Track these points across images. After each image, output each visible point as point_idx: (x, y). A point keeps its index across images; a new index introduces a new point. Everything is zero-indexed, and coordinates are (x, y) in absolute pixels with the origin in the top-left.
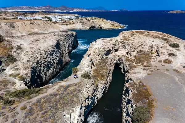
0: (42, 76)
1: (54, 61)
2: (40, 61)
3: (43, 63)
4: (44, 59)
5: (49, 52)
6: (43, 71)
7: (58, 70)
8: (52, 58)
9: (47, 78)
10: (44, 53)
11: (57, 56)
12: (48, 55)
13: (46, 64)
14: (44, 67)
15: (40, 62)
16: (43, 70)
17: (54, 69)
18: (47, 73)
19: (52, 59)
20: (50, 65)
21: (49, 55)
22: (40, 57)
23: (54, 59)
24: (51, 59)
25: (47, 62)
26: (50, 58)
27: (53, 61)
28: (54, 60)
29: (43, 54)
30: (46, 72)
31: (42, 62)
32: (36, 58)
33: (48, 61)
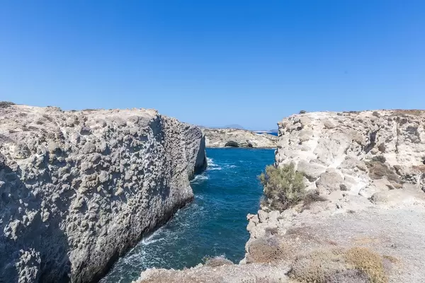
0: (72, 236)
1: (139, 179)
2: (71, 157)
3: (89, 171)
4: (97, 154)
5: (125, 137)
6: (83, 208)
7: (151, 219)
8: (134, 163)
9: (98, 248)
10: (102, 131)
11: (152, 163)
12: (116, 146)
13: (103, 176)
14: (89, 192)
15: (72, 163)
16: (84, 203)
17: (134, 212)
18: (102, 221)
19: (133, 166)
20: (120, 190)
21: (122, 149)
22: (78, 140)
23: (140, 168)
24: (126, 165)
25: (107, 169)
26: (123, 162)
27: (135, 178)
28: (141, 172)
29: (98, 135)
30: (95, 219)
31: (84, 165)
32: (52, 136)
33: (112, 168)
